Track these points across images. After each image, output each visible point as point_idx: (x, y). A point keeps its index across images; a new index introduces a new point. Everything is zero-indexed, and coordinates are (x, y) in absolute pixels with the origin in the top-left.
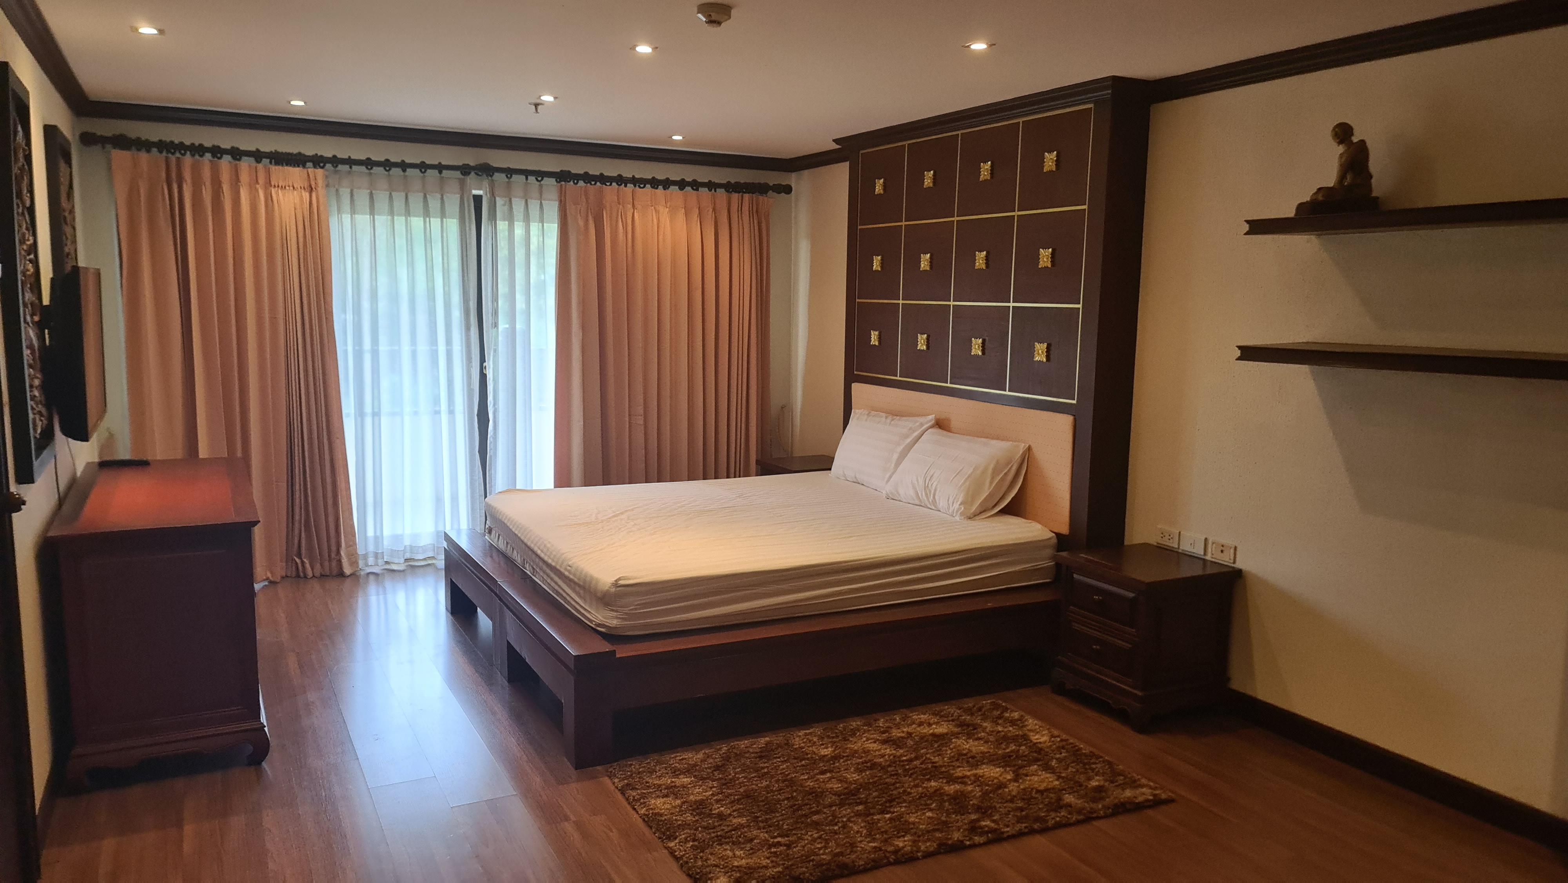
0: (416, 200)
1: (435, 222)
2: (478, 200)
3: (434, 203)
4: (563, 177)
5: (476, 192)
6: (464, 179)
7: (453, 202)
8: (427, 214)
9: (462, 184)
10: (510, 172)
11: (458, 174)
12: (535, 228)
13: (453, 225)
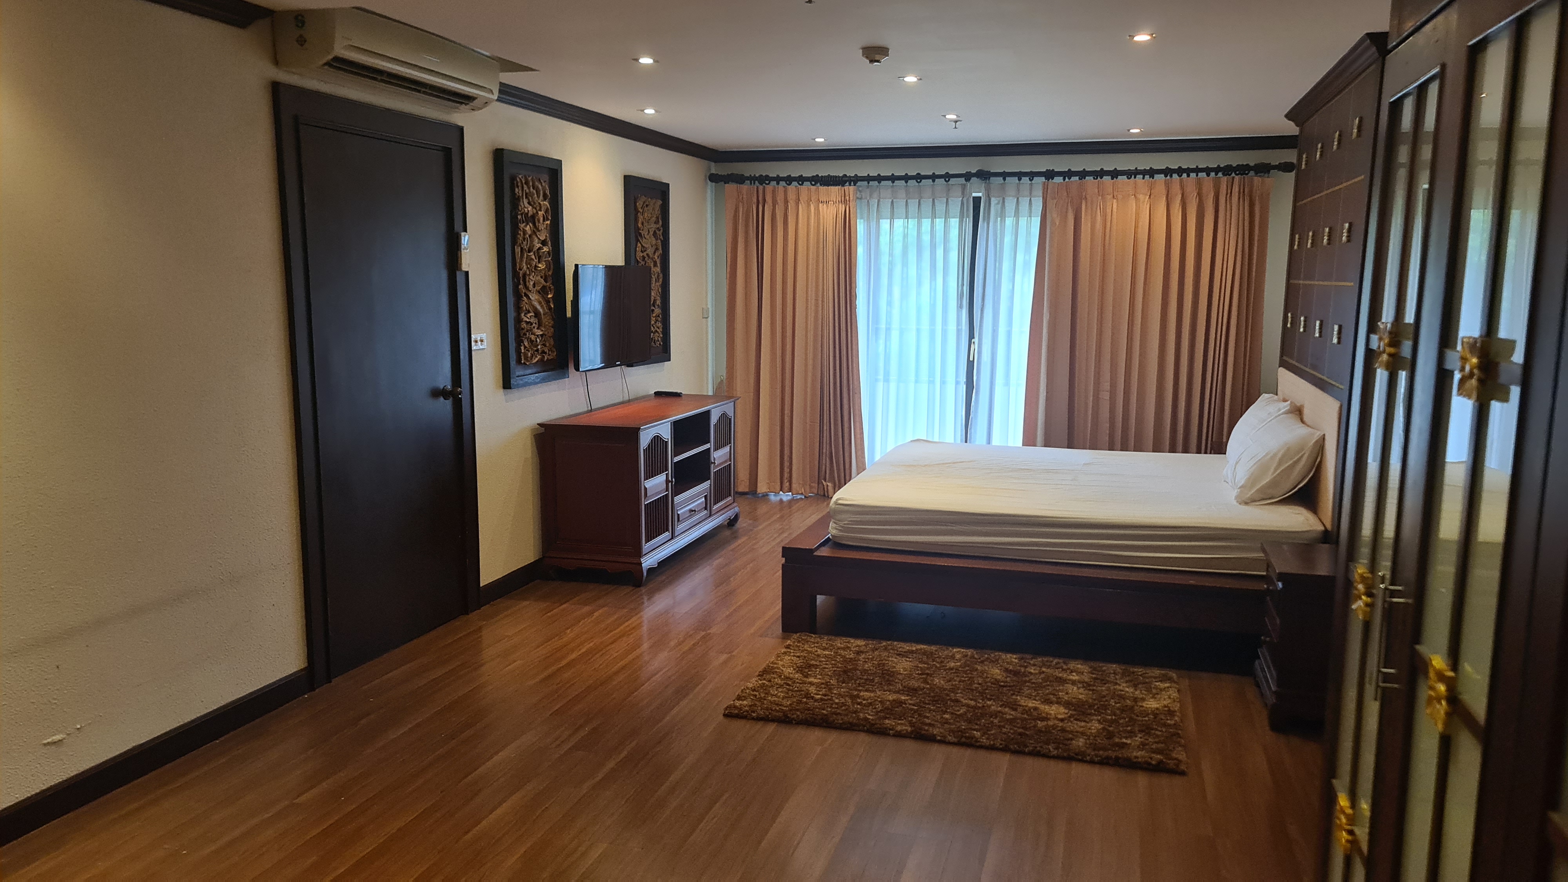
0: (927, 204)
1: (939, 222)
2: (977, 200)
3: (940, 207)
4: (1050, 175)
5: (974, 195)
6: (964, 185)
7: (955, 204)
8: (934, 216)
9: (964, 187)
10: (1005, 175)
11: (962, 180)
12: (1023, 221)
13: (954, 222)
